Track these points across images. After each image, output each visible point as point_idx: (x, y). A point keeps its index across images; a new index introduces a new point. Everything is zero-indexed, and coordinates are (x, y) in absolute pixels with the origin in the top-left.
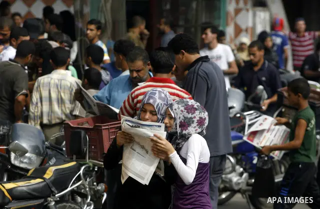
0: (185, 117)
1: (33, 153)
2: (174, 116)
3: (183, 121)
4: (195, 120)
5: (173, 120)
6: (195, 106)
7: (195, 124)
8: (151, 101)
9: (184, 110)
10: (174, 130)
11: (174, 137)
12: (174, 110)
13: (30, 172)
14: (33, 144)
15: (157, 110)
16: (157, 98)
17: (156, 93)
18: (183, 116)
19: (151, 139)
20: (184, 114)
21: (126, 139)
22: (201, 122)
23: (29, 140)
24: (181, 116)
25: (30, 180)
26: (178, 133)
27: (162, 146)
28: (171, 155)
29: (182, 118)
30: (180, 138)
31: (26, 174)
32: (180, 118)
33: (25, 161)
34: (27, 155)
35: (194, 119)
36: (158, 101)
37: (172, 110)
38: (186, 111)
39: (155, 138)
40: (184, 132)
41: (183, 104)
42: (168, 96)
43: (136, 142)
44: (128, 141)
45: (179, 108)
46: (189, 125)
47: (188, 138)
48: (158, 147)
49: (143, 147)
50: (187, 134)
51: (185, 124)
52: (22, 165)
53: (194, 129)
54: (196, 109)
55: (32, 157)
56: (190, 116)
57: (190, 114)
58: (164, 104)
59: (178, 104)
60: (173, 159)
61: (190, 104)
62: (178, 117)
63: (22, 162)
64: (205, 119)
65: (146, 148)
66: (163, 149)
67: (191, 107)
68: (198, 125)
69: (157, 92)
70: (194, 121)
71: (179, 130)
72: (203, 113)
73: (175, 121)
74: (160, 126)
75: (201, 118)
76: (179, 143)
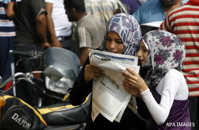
0: (160, 50)
1: (68, 78)
2: (148, 49)
3: (158, 54)
4: (172, 53)
5: (147, 53)
6: (172, 38)
7: (171, 58)
8: (115, 29)
9: (159, 42)
10: (148, 64)
11: (149, 71)
12: (148, 42)
13: (66, 97)
14: (68, 69)
15: (122, 38)
16: (121, 24)
17: (119, 19)
18: (158, 48)
19: (122, 73)
20: (159, 46)
21: (95, 73)
22: (178, 55)
23: (64, 64)
24: (156, 48)
25: (65, 105)
26: (153, 67)
27: (135, 82)
28: (143, 93)
29: (157, 50)
30: (155, 74)
31: (61, 99)
32: (154, 50)
33: (60, 86)
34: (62, 80)
35: (170, 52)
36: (123, 28)
37: (146, 41)
38: (161, 43)
39: (127, 73)
40: (160, 66)
41: (158, 36)
42: (133, 21)
43: (106, 76)
44: (98, 75)
45: (153, 40)
46: (165, 59)
47: (165, 74)
48: (130, 83)
49: (113, 82)
50: (163, 68)
51: (161, 58)
52: (57, 90)
53: (170, 64)
54: (172, 41)
55: (67, 82)
56: (165, 48)
57: (166, 46)
58: (130, 30)
59: (152, 35)
60: (145, 97)
61: (166, 35)
62: (153, 50)
63: (58, 87)
64: (182, 52)
65: (117, 83)
66: (135, 86)
67: (167, 39)
68: (174, 59)
69: (121, 18)
70: (170, 54)
71: (154, 64)
72: (180, 46)
73: (149, 54)
74: (133, 60)
75: (177, 51)
76: (154, 79)
